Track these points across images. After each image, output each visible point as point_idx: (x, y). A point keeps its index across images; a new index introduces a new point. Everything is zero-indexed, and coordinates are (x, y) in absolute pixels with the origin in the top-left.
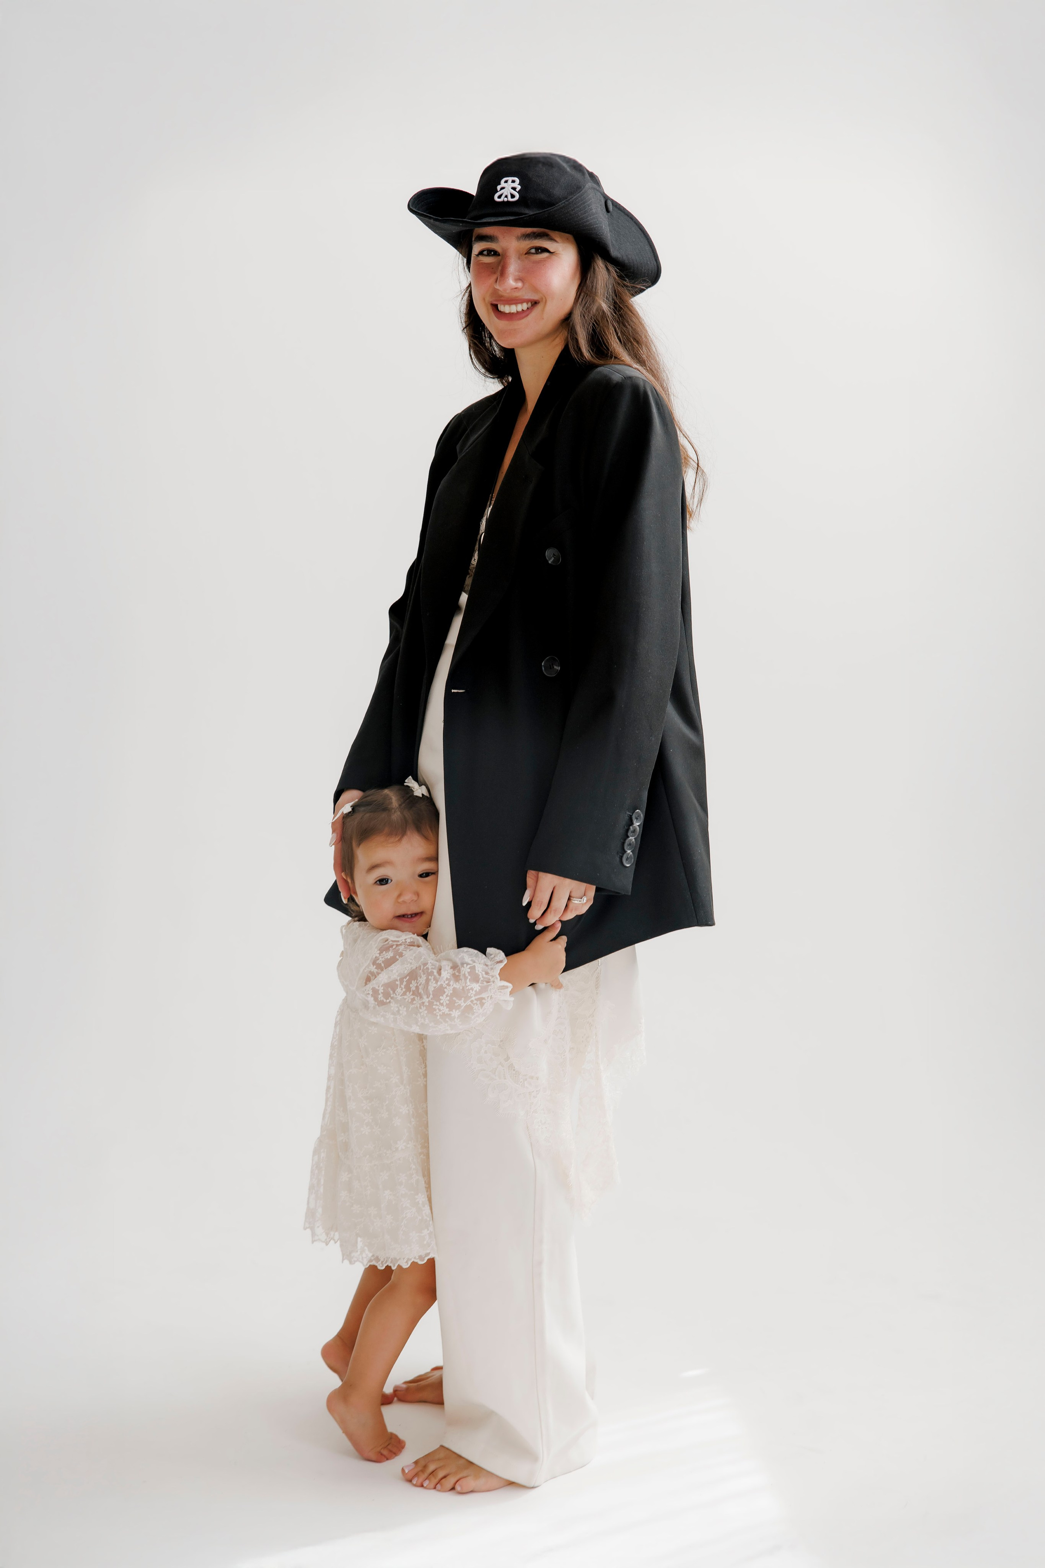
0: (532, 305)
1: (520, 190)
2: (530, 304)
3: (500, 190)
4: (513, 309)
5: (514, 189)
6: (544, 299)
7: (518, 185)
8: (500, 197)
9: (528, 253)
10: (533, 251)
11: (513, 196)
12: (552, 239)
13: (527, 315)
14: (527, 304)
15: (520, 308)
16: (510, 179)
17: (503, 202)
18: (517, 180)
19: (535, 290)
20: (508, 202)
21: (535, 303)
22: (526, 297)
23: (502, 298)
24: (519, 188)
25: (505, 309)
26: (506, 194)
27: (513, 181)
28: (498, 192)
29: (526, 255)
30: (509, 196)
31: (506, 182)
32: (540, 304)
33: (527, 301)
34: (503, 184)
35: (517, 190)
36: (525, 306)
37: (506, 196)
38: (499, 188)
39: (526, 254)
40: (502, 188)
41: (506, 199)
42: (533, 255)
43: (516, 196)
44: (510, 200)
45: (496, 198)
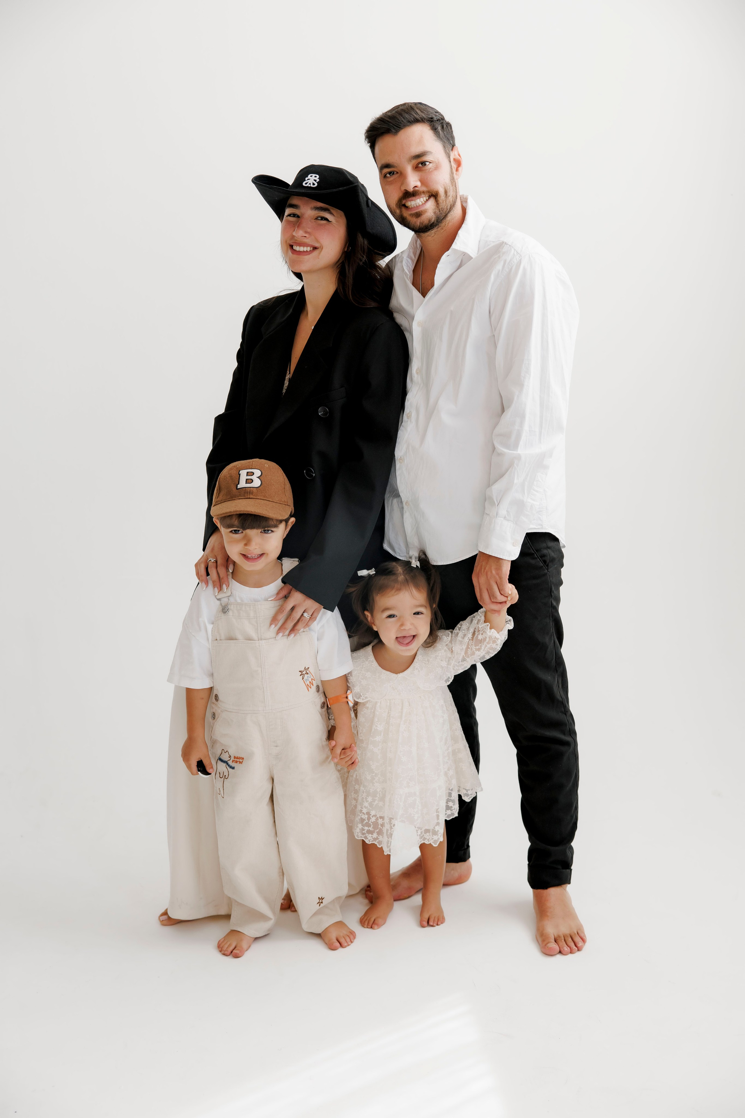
0: (313, 249)
1: (319, 182)
2: (312, 249)
4: (302, 249)
5: (315, 180)
6: (322, 247)
7: (318, 179)
8: (306, 184)
9: (316, 219)
10: (320, 218)
11: (314, 184)
12: (331, 213)
13: (310, 254)
14: (310, 248)
15: (305, 249)
16: (314, 175)
17: (308, 187)
18: (318, 176)
19: (317, 241)
20: (311, 187)
21: (315, 248)
22: (311, 243)
23: (296, 242)
25: (297, 248)
26: (310, 182)
27: (315, 177)
28: (305, 181)
29: (315, 220)
30: (312, 184)
31: (311, 176)
32: (318, 249)
33: (311, 246)
34: (309, 177)
35: (317, 181)
36: (309, 249)
37: (310, 184)
38: (306, 179)
39: (315, 219)
40: (309, 179)
41: (309, 185)
42: (319, 221)
43: (316, 184)
44: (312, 186)
45: (304, 184)
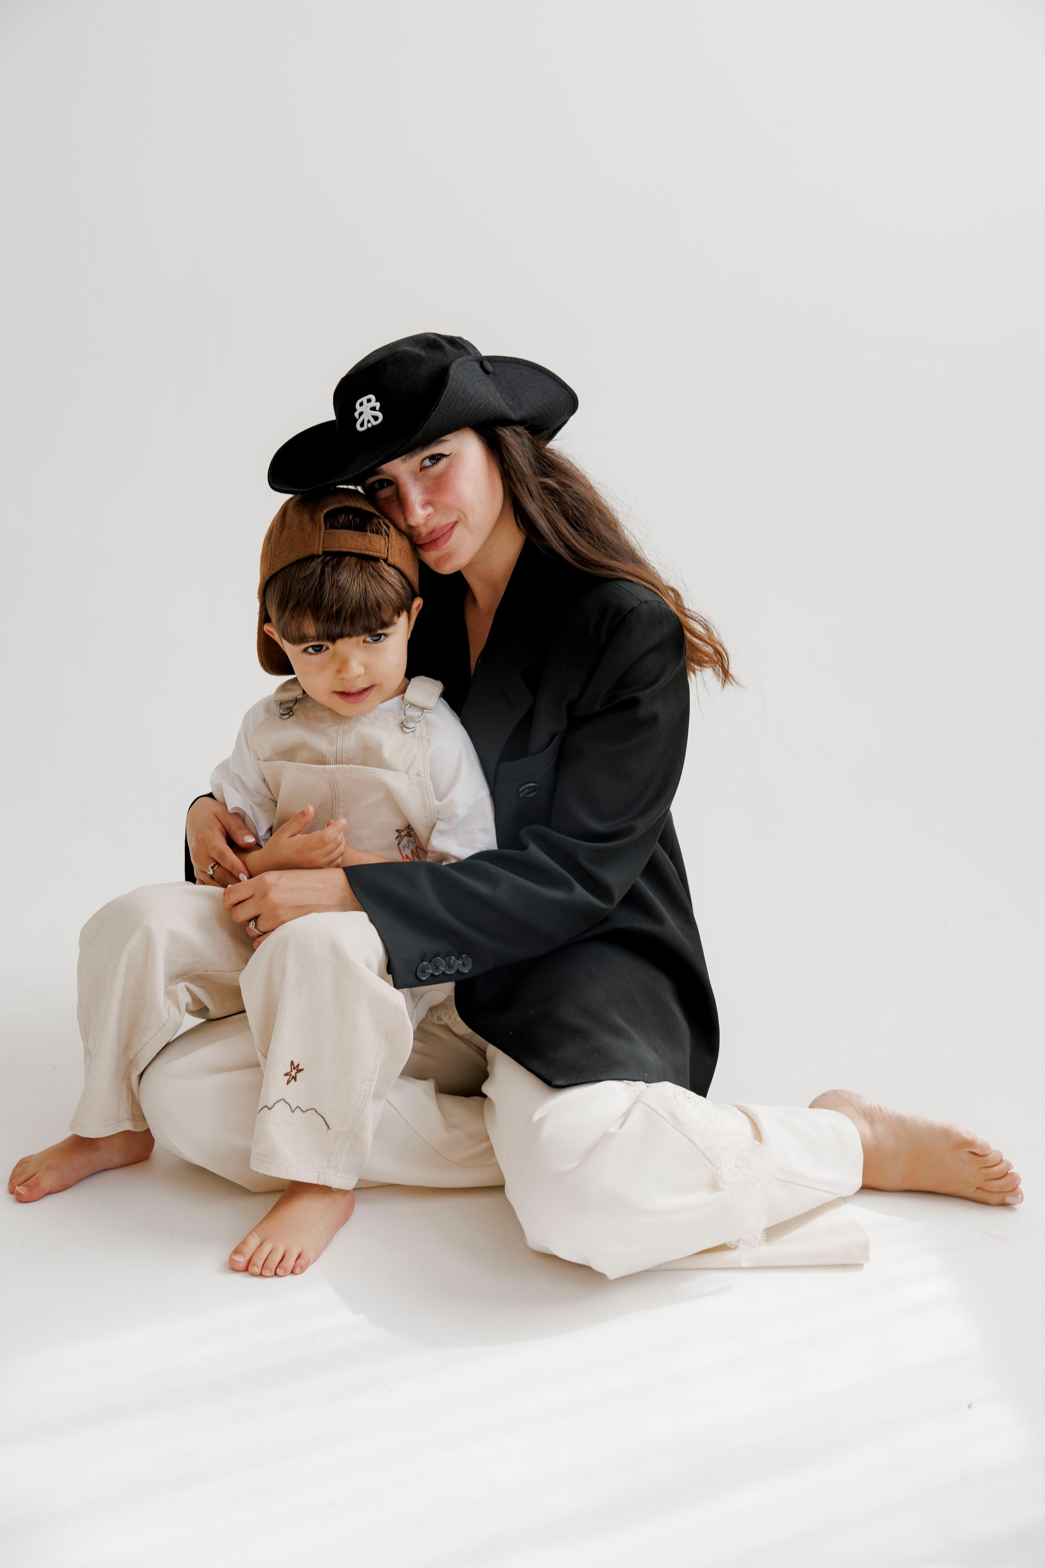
0: (453, 527)
1: (380, 406)
3: (359, 417)
5: (373, 409)
6: (464, 512)
7: (376, 402)
8: (362, 425)
9: (423, 468)
10: (427, 463)
11: (376, 418)
12: (443, 441)
16: (364, 399)
17: (369, 429)
18: (372, 397)
20: (373, 427)
21: (455, 523)
24: (378, 405)
26: (368, 419)
27: (369, 401)
28: (356, 420)
29: (422, 472)
30: (372, 420)
31: (361, 405)
34: (359, 409)
35: (378, 408)
37: (369, 422)
38: (356, 414)
39: (421, 470)
40: (361, 414)
41: (370, 425)
42: (429, 468)
43: (380, 416)
44: (375, 423)
45: (359, 429)
